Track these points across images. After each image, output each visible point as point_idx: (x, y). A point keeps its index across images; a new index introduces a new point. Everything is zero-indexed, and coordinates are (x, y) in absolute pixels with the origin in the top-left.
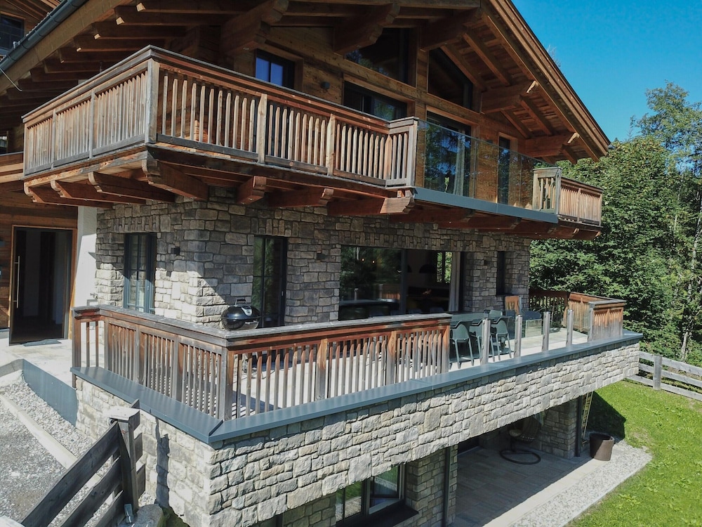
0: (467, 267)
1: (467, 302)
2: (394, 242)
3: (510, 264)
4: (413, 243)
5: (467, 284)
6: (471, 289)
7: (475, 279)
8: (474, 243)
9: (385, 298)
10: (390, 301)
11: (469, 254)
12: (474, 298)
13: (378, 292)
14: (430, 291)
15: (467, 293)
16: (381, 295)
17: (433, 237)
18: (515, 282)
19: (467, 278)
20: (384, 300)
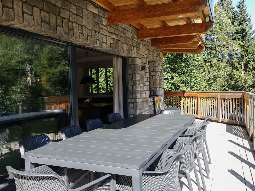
0: (130, 72)
1: (131, 105)
2: (57, 26)
3: (154, 71)
4: (82, 33)
5: (130, 88)
6: (134, 92)
7: (138, 83)
8: (135, 48)
9: (51, 109)
10: (57, 111)
11: (130, 60)
12: (138, 101)
13: (44, 104)
14: (91, 99)
15: (131, 96)
16: (47, 106)
17: (103, 33)
18: (158, 86)
19: (130, 82)
20: (49, 111)
